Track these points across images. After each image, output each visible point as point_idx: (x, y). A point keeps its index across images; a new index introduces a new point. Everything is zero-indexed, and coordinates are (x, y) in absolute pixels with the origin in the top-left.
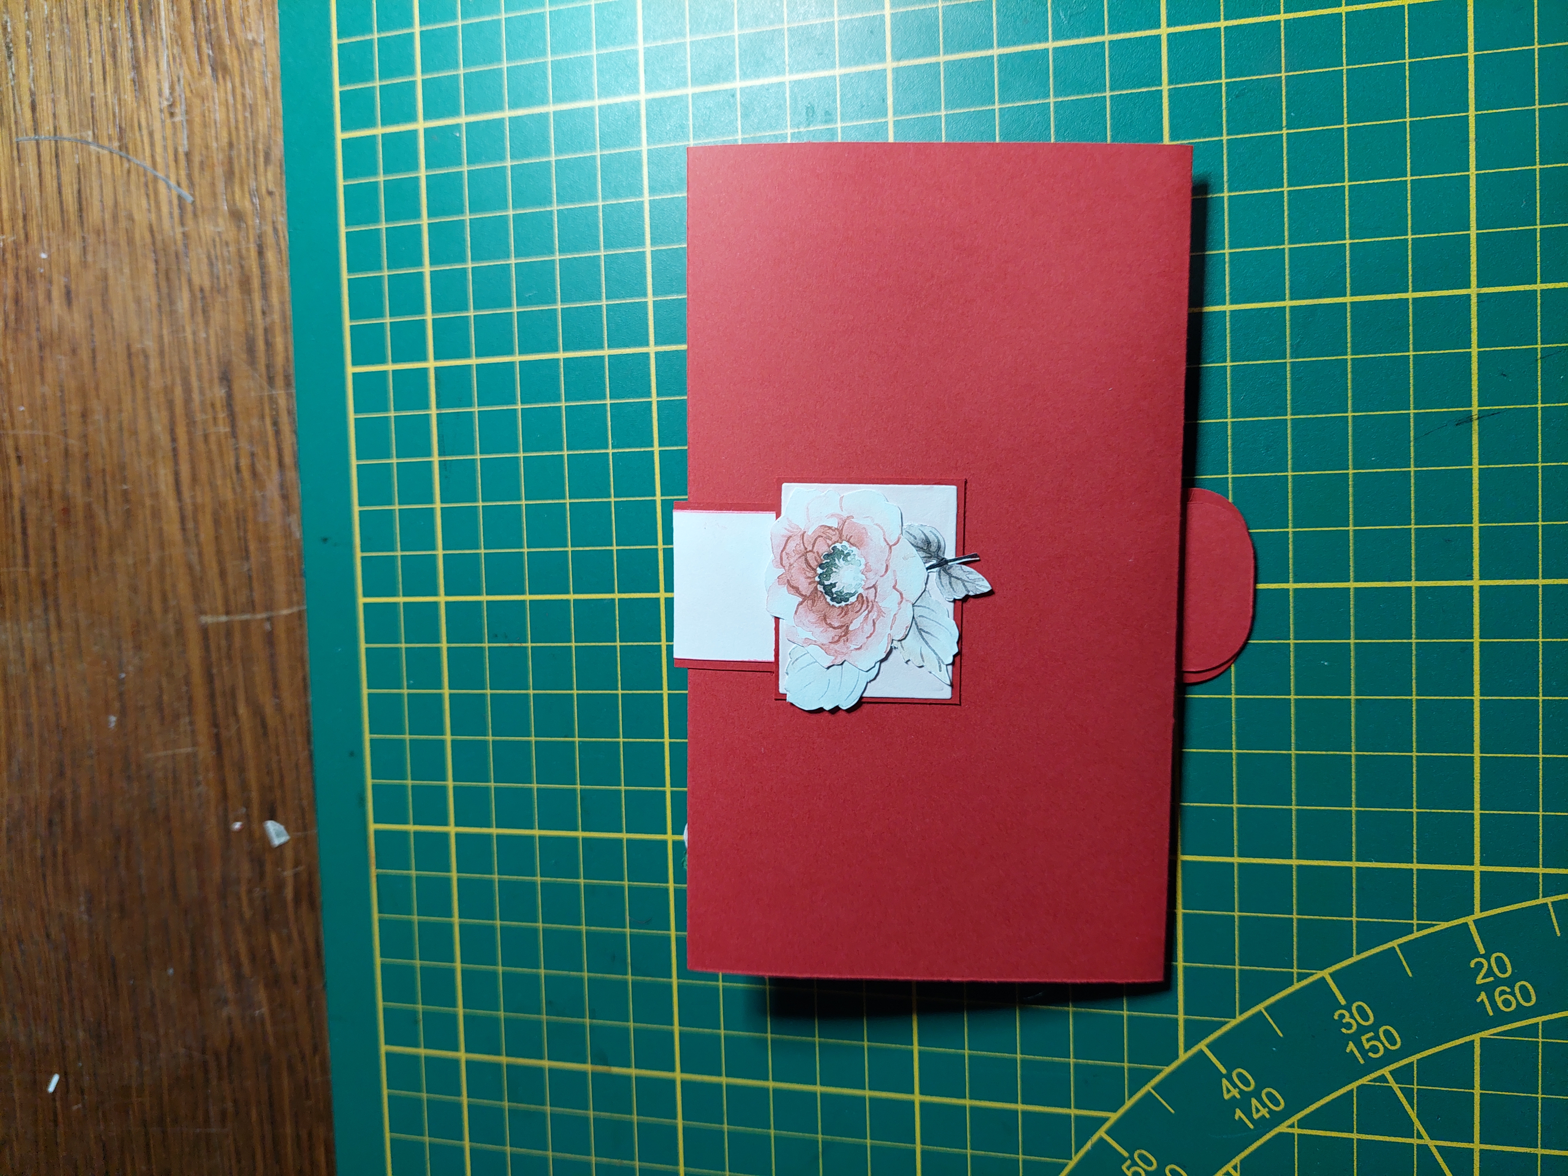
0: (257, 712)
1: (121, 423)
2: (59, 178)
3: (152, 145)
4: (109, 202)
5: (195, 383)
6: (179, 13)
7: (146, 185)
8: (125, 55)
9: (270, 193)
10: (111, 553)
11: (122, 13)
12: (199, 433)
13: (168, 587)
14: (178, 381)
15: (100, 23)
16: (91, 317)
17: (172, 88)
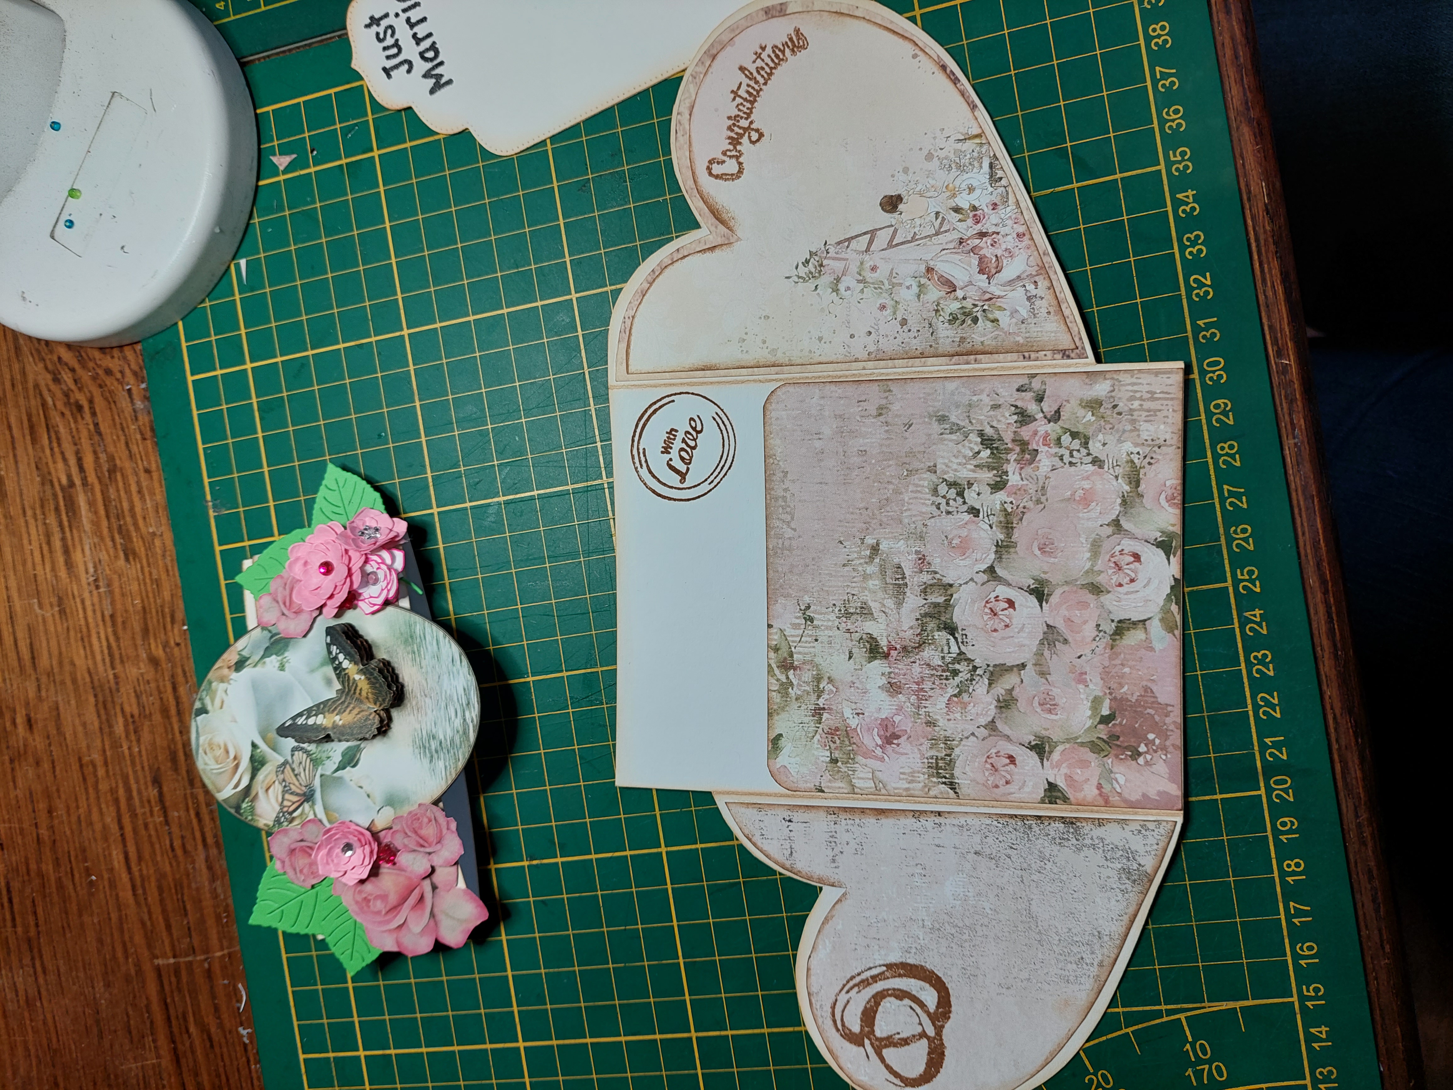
0: (204, 1029)
1: (79, 817)
2: (14, 633)
3: (84, 609)
4: (55, 653)
5: (134, 787)
6: (96, 513)
7: (82, 639)
8: (57, 544)
9: (178, 645)
10: (80, 915)
11: (53, 513)
12: (140, 822)
13: (127, 937)
14: (121, 785)
15: (36, 520)
16: (48, 737)
17: (95, 567)
